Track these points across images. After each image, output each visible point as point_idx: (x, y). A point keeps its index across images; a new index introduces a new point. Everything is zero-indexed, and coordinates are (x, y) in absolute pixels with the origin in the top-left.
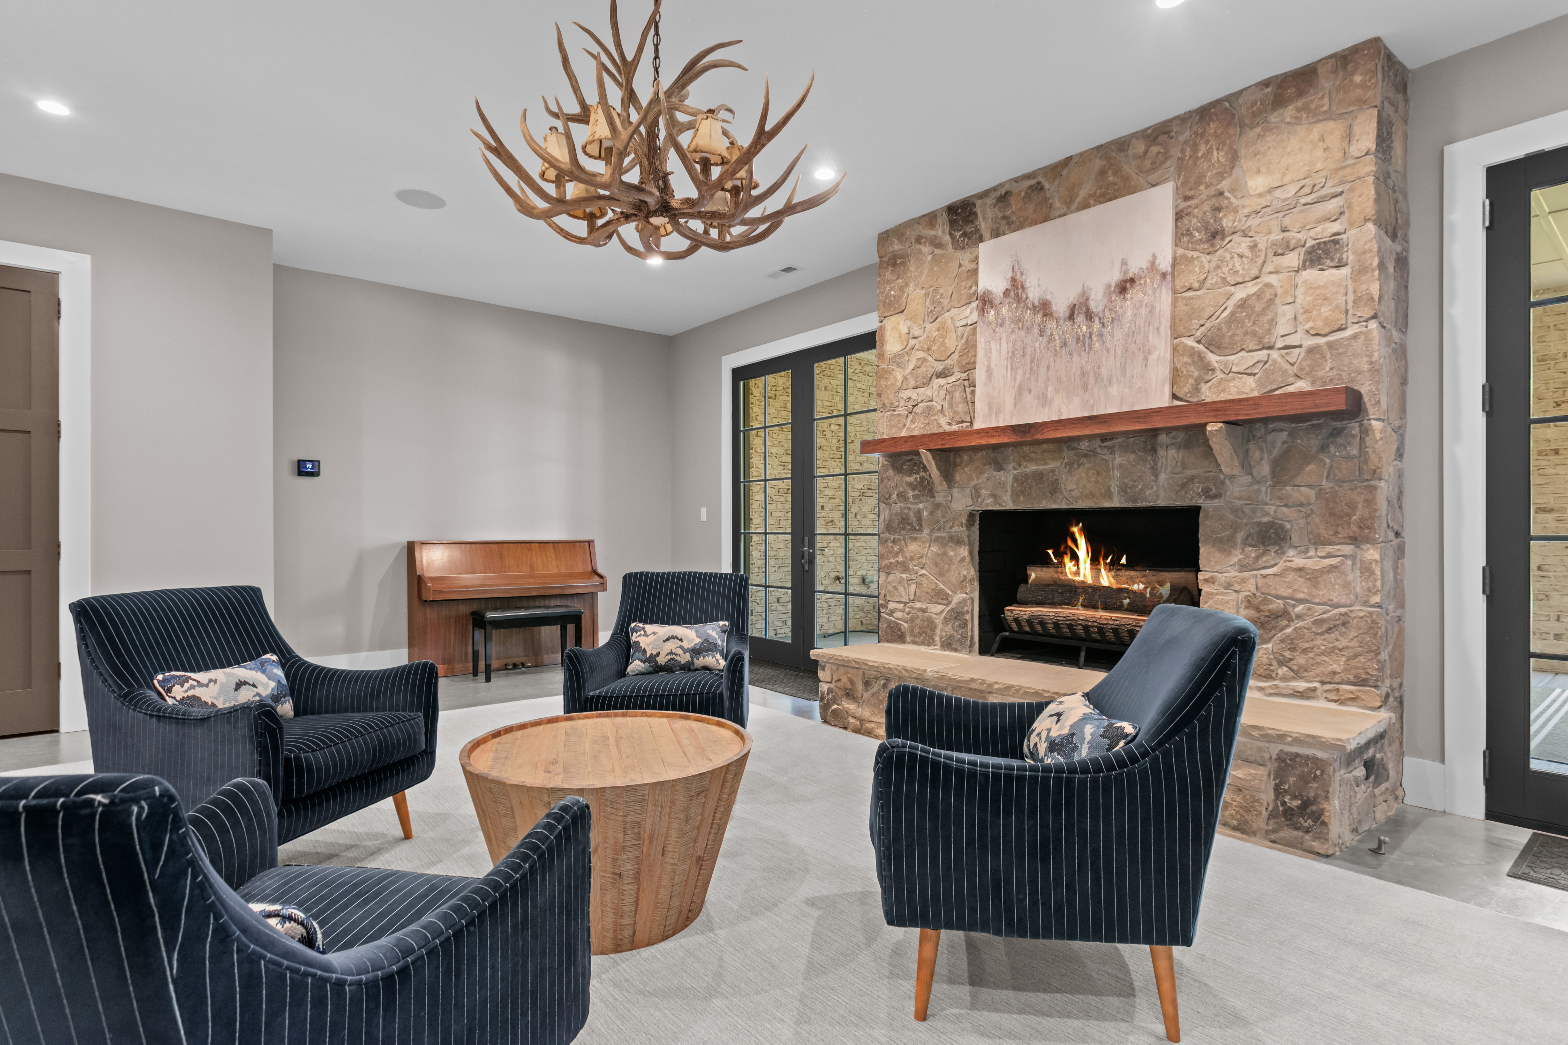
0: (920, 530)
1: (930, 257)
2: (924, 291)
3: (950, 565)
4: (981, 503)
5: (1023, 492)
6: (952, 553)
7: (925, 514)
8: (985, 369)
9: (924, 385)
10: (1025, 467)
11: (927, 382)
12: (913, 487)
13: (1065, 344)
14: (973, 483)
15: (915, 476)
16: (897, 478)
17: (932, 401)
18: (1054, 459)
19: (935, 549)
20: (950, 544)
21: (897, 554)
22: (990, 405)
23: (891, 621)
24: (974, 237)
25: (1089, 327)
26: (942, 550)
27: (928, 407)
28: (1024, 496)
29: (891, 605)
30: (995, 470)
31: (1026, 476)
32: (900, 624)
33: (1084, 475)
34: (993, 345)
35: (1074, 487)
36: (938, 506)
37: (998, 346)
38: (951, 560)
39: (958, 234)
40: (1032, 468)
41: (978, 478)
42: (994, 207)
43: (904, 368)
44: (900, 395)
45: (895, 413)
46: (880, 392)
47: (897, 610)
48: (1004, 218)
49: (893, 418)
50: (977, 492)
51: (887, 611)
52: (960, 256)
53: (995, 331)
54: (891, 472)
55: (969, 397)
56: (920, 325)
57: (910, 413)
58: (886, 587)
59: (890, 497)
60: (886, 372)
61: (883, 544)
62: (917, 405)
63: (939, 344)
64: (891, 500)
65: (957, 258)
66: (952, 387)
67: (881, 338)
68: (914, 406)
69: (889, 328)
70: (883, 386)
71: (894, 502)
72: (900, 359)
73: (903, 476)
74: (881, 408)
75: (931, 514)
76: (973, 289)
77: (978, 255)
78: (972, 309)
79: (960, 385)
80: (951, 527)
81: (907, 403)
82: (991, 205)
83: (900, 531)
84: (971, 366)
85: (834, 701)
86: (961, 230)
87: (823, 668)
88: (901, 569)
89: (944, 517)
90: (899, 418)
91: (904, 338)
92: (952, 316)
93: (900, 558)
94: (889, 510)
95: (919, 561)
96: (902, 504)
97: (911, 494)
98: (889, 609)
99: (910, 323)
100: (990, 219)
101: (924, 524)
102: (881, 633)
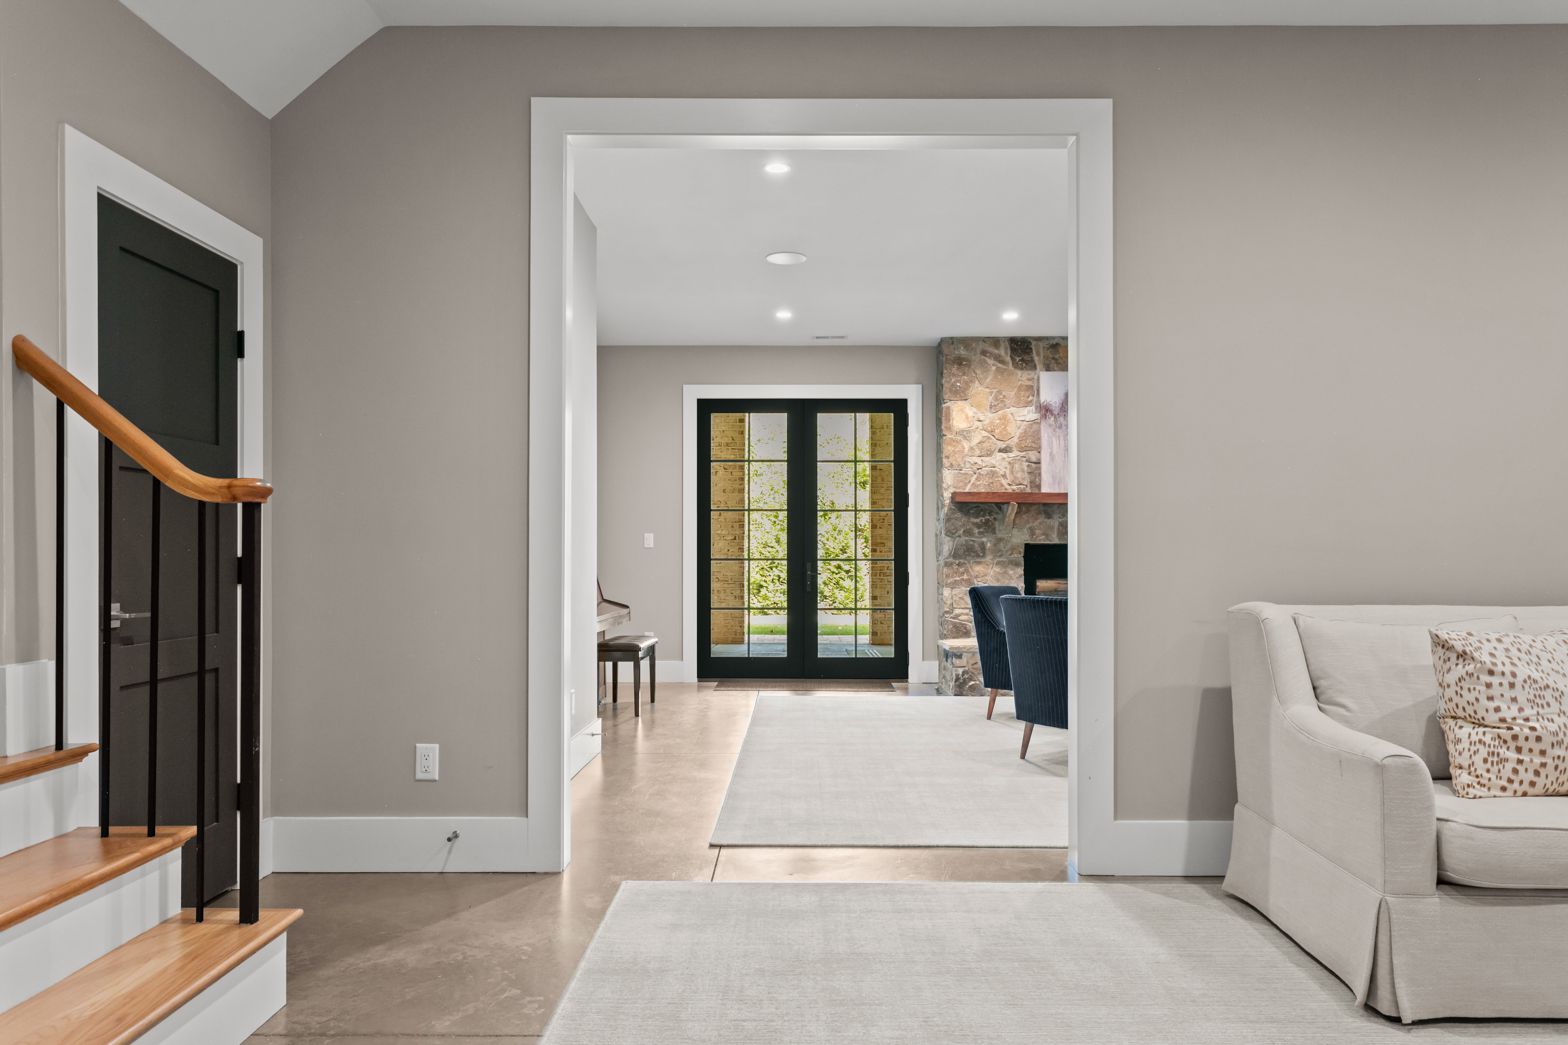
0: (984, 556)
1: (994, 368)
2: (988, 390)
3: (1009, 580)
4: (1036, 539)
6: (1011, 572)
7: (989, 545)
8: (1049, 454)
9: (988, 455)
11: (989, 454)
12: (978, 526)
14: (1028, 526)
15: (981, 518)
16: (964, 519)
17: (995, 467)
19: (997, 569)
20: (1010, 566)
21: (963, 574)
22: (1054, 477)
23: (957, 622)
24: (1030, 364)
26: (1003, 570)
27: (992, 471)
29: (957, 611)
30: (1046, 518)
32: (966, 624)
34: (1054, 439)
36: (1000, 540)
37: (1058, 441)
38: (1010, 577)
39: (1018, 359)
41: (1034, 522)
42: (1047, 349)
43: (969, 441)
44: (966, 459)
45: (962, 472)
46: (947, 455)
47: (963, 614)
48: (1054, 358)
49: (960, 475)
50: (1032, 531)
51: (952, 615)
52: (1019, 373)
53: (1054, 431)
54: (959, 515)
55: (1026, 468)
56: (983, 413)
57: (975, 473)
58: (952, 598)
59: (956, 532)
60: (954, 441)
61: (948, 566)
62: (981, 468)
63: (1001, 429)
64: (956, 535)
65: (1017, 375)
66: (1012, 460)
67: (946, 415)
68: (978, 469)
69: (956, 409)
70: (951, 451)
71: (959, 536)
72: (967, 434)
73: (969, 519)
74: (948, 467)
75: (995, 545)
76: (1031, 398)
77: (1036, 377)
78: (1029, 412)
79: (1019, 460)
80: (1011, 555)
81: (973, 466)
82: (1044, 348)
83: (966, 557)
84: (1029, 449)
85: (971, 679)
86: (1020, 357)
87: (960, 657)
88: (966, 585)
89: (1005, 547)
90: (966, 476)
91: (970, 419)
92: (1012, 412)
93: (965, 577)
94: (954, 542)
95: (984, 578)
96: (967, 538)
97: (976, 531)
98: (954, 614)
99: (975, 410)
100: (1042, 357)
101: (987, 552)
102: (946, 632)
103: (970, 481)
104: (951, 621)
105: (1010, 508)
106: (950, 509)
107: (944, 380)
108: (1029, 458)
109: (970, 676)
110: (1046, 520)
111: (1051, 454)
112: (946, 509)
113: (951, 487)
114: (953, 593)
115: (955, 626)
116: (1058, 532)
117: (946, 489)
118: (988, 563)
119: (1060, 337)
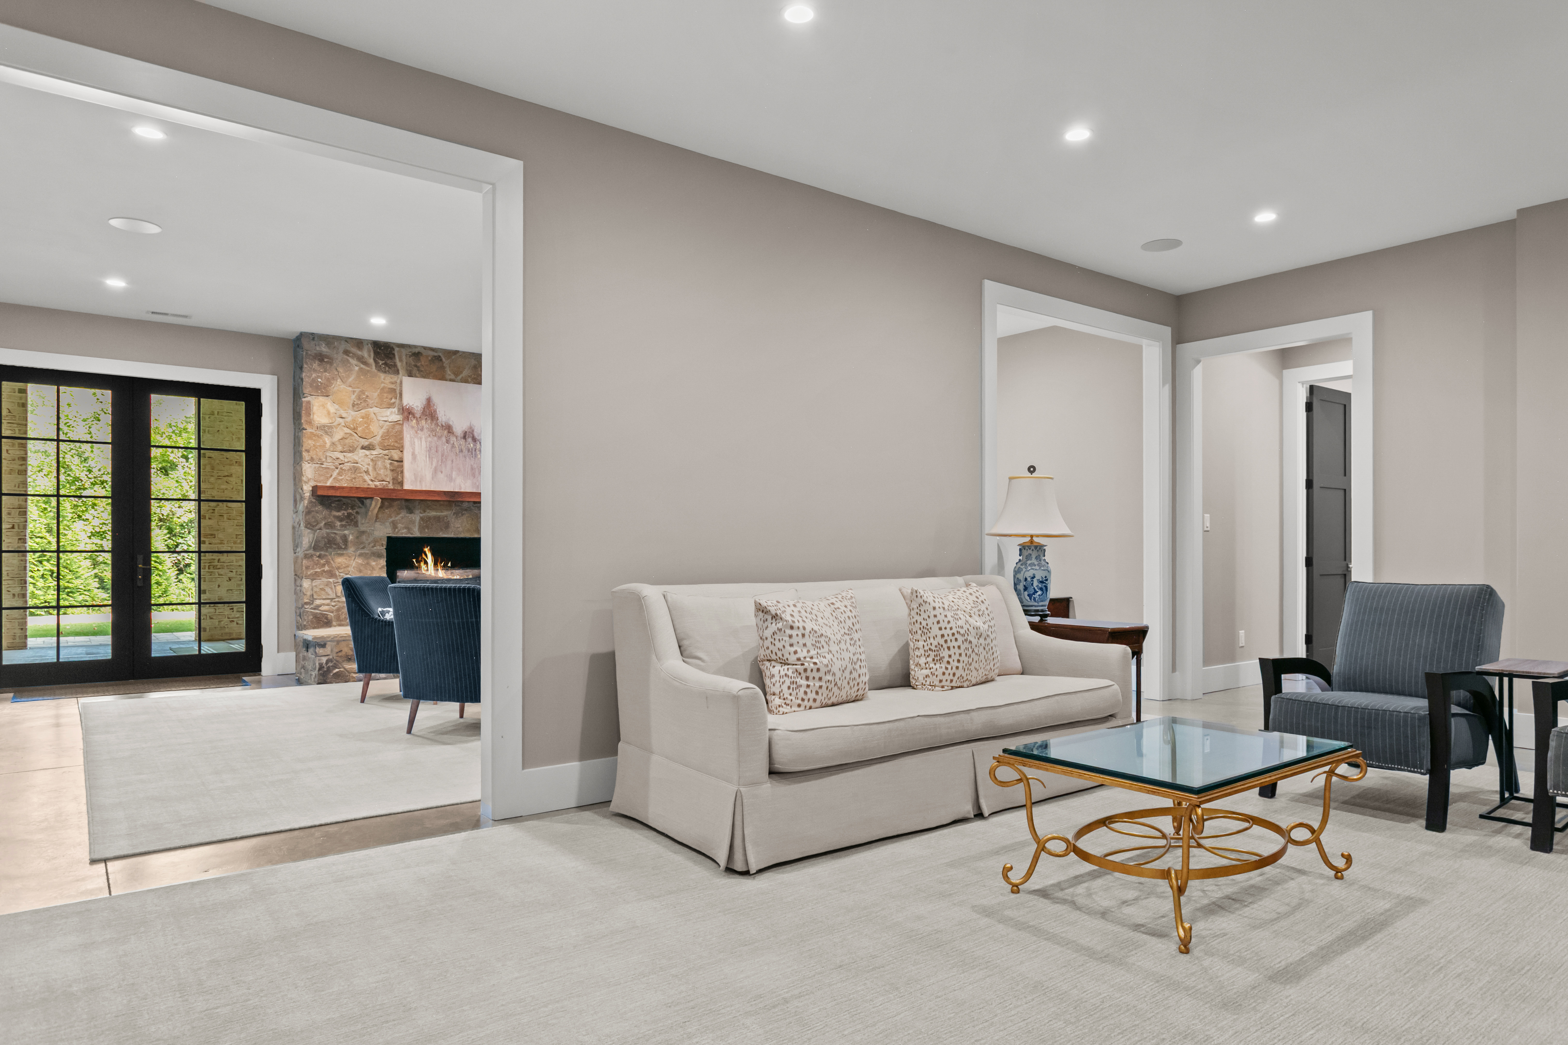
0: (346, 548)
1: (357, 368)
2: (350, 389)
3: (372, 571)
4: (398, 532)
5: (427, 527)
6: (374, 563)
7: (351, 537)
8: (411, 453)
9: (350, 451)
10: (429, 513)
11: (352, 450)
12: (341, 519)
13: (461, 451)
14: (391, 520)
15: (343, 512)
16: (325, 512)
17: (357, 463)
18: (447, 510)
19: (360, 561)
20: (373, 557)
21: (324, 565)
22: (416, 476)
23: (317, 613)
24: (393, 369)
25: (474, 445)
26: (366, 562)
27: (354, 467)
28: (428, 529)
29: (318, 602)
30: (407, 513)
31: (429, 518)
32: (327, 615)
33: (465, 520)
34: (416, 440)
35: (459, 526)
36: (363, 532)
37: (420, 442)
38: (373, 568)
39: (381, 362)
40: (433, 513)
41: (396, 517)
42: (410, 357)
43: (331, 436)
44: (328, 454)
45: (323, 466)
46: (307, 448)
47: (324, 604)
48: (416, 366)
49: (321, 469)
50: (394, 525)
51: (312, 606)
52: (382, 376)
53: (416, 433)
54: (320, 508)
55: (388, 466)
56: (345, 410)
57: (337, 468)
58: (312, 590)
59: (317, 525)
60: (315, 435)
61: (308, 558)
62: (343, 464)
63: (364, 427)
64: (317, 527)
65: (380, 377)
66: (375, 457)
67: (306, 409)
68: (340, 464)
69: (317, 404)
70: (312, 445)
71: (320, 529)
72: (329, 429)
73: (331, 512)
74: (308, 460)
75: (357, 538)
76: (393, 400)
77: (398, 381)
78: (391, 413)
79: (382, 457)
80: (373, 547)
81: (335, 461)
82: (406, 355)
83: (327, 549)
84: (391, 448)
85: (335, 667)
86: (383, 361)
87: (323, 646)
88: (327, 576)
89: (367, 540)
90: (327, 470)
91: (332, 415)
92: (375, 412)
93: (326, 568)
94: (314, 534)
95: (346, 569)
96: (328, 531)
97: (338, 524)
98: (314, 605)
99: (337, 407)
100: (405, 363)
101: (350, 544)
102: (305, 623)
103: (331, 476)
104: (311, 612)
105: (374, 503)
106: (310, 502)
107: (304, 374)
108: (392, 457)
109: (335, 664)
110: (408, 515)
111: (413, 454)
112: (306, 502)
113: (312, 480)
114: (314, 584)
115: (315, 616)
116: (420, 526)
117: (306, 482)
118: (350, 555)
119: (422, 347)
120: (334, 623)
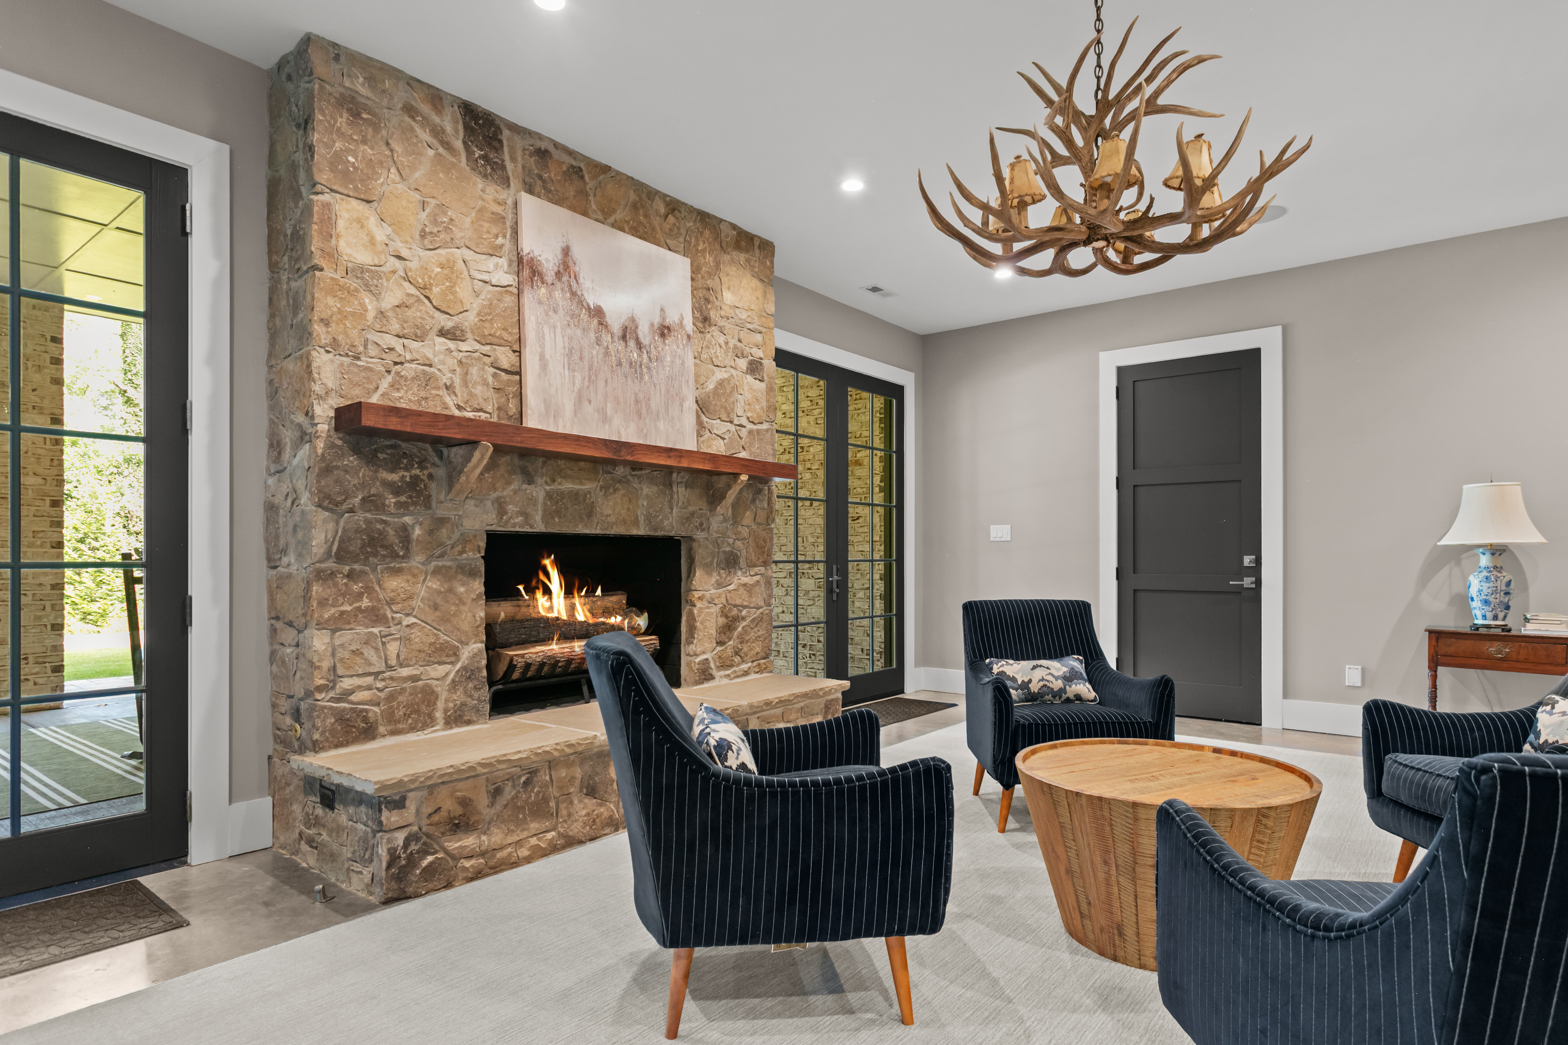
0: (406, 556)
1: (430, 152)
2: (417, 196)
3: (457, 605)
4: (507, 522)
5: (558, 514)
6: (462, 589)
7: (417, 531)
8: (538, 357)
9: (416, 337)
10: (560, 484)
11: (420, 334)
12: (396, 489)
13: (620, 364)
14: (494, 495)
15: (402, 473)
16: (364, 472)
17: (430, 366)
18: (589, 481)
19: (434, 584)
20: (460, 577)
21: (360, 596)
22: (548, 401)
23: (345, 709)
24: (500, 172)
25: (639, 356)
26: (446, 586)
27: (424, 373)
28: (558, 519)
29: (346, 684)
30: (524, 482)
31: (562, 494)
32: (365, 712)
33: (617, 502)
34: (546, 330)
35: (608, 513)
36: (442, 521)
37: (552, 335)
38: (460, 600)
39: (478, 153)
40: (568, 486)
41: (504, 489)
42: (531, 155)
43: (377, 295)
44: (369, 336)
45: (359, 363)
46: (324, 316)
47: (360, 688)
48: (540, 177)
49: (356, 370)
50: (501, 507)
51: (332, 694)
52: (480, 183)
53: (547, 315)
54: (352, 460)
55: (490, 379)
56: (407, 242)
57: (389, 372)
58: (333, 655)
59: (345, 500)
60: (342, 288)
61: (325, 580)
62: (401, 363)
63: (443, 287)
64: (344, 507)
65: (475, 184)
66: (466, 357)
67: (322, 221)
68: (396, 363)
69: (346, 215)
70: (335, 309)
71: (351, 511)
72: (373, 278)
73: (376, 471)
74: (327, 345)
75: (431, 532)
76: (500, 240)
77: (510, 202)
78: (496, 266)
79: (478, 359)
80: (461, 553)
81: (384, 356)
82: (524, 149)
83: (367, 558)
84: (495, 340)
85: (425, 852)
86: (481, 150)
87: (399, 804)
88: (366, 621)
89: (450, 538)
90: (369, 374)
91: (380, 248)
92: (467, 258)
93: (365, 603)
94: (337, 523)
95: (406, 604)
96: (368, 515)
97: (391, 500)
98: (338, 690)
99: (389, 230)
100: (520, 165)
101: (414, 547)
102: (316, 736)
103: (377, 388)
104: (331, 708)
105: (476, 453)
106: (331, 446)
107: (316, 136)
108: (496, 360)
109: (425, 844)
110: (525, 486)
111: (542, 357)
112: (320, 445)
113: (333, 394)
114: (337, 642)
115: (341, 718)
116: (544, 511)
117: (320, 397)
118: (416, 572)
119: (552, 140)
120: (382, 729)
